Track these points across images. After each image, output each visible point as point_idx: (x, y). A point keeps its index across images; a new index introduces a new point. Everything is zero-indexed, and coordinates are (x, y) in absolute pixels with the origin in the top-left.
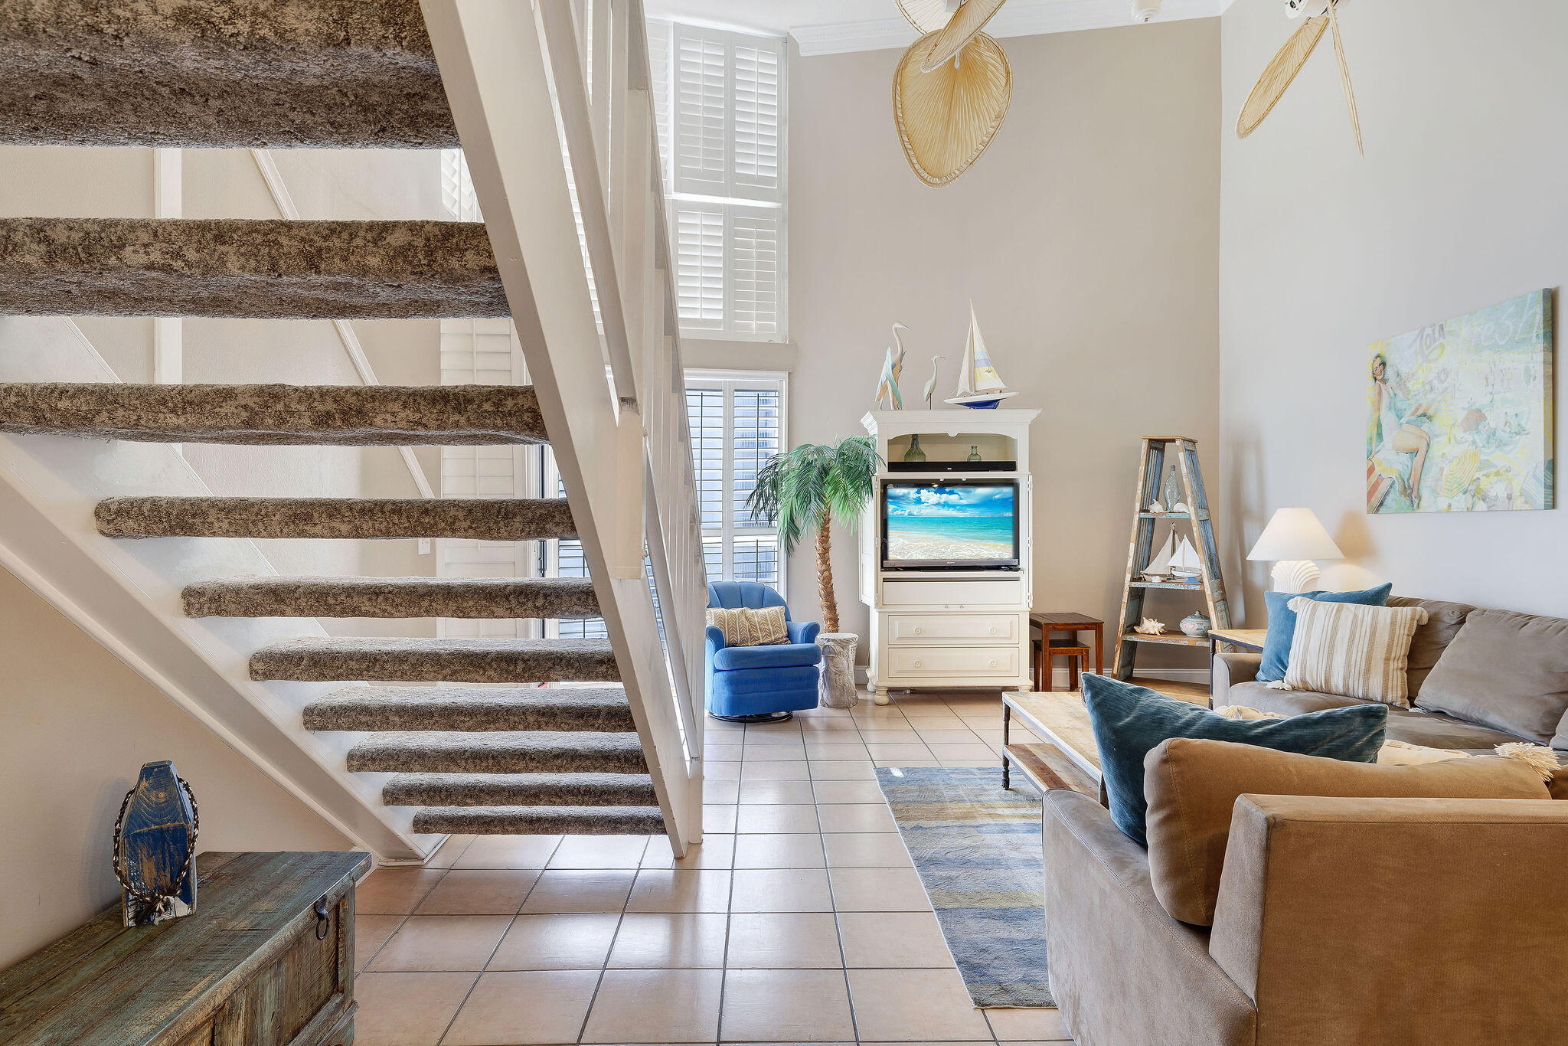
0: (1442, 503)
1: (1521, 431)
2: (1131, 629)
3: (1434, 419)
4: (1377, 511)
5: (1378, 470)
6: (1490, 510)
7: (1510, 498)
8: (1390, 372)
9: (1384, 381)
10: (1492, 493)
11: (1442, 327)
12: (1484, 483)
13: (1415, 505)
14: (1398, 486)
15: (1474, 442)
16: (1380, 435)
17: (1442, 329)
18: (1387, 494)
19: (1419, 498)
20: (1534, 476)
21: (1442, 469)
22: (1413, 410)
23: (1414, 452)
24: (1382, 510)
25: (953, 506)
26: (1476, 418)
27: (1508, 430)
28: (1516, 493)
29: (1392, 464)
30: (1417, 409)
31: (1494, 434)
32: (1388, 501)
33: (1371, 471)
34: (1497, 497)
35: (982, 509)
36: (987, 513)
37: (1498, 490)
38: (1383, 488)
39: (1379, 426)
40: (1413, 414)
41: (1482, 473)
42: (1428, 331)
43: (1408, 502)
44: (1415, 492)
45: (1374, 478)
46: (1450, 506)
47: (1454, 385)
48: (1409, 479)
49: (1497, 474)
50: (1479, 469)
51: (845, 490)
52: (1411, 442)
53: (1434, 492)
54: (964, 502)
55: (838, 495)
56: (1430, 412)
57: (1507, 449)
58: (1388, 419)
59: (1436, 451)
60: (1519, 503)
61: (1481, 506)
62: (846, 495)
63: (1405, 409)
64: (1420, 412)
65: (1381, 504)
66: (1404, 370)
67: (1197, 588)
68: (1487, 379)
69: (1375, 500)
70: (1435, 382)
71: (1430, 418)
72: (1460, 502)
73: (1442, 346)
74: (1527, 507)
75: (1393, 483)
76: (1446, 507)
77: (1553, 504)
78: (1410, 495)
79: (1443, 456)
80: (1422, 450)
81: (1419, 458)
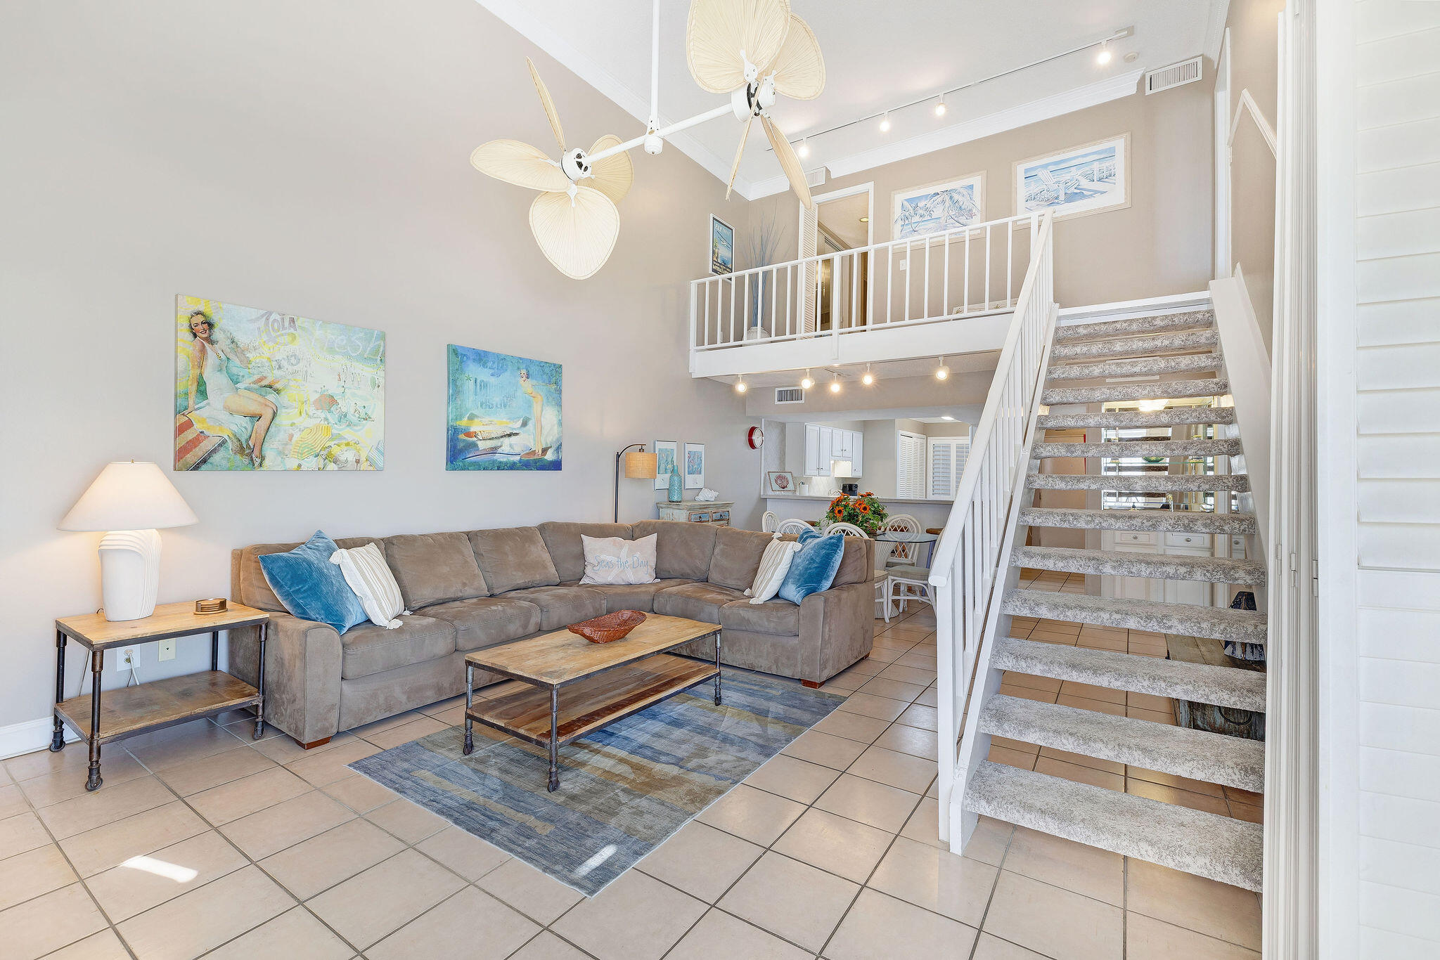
0: (292, 463)
1: (367, 418)
3: (283, 393)
4: (196, 467)
5: (198, 427)
6: (340, 470)
7: (358, 462)
8: (217, 334)
9: (210, 340)
10: (342, 458)
11: (292, 320)
12: (336, 450)
13: (256, 464)
15: (326, 419)
16: (202, 392)
17: (294, 322)
18: (214, 451)
19: (263, 458)
20: (377, 449)
21: (291, 436)
22: (256, 377)
23: (256, 417)
24: (204, 467)
26: (329, 402)
27: (357, 415)
28: (363, 459)
29: (222, 423)
30: (260, 380)
31: (345, 416)
32: (216, 458)
33: (181, 429)
34: (347, 461)
37: (348, 456)
39: (201, 384)
40: (255, 383)
41: (333, 443)
42: (274, 316)
43: (246, 460)
44: (256, 452)
45: (189, 435)
46: (300, 466)
47: (306, 372)
48: (247, 441)
49: (348, 444)
50: (331, 439)
52: (254, 408)
53: (281, 453)
56: (277, 386)
57: (355, 428)
58: (214, 380)
59: (283, 419)
60: (364, 466)
61: (331, 466)
63: (243, 376)
64: (262, 383)
65: (204, 461)
66: (242, 339)
68: (339, 375)
69: (192, 457)
70: (284, 363)
71: (278, 391)
72: (311, 463)
73: (294, 338)
74: (372, 468)
75: (224, 442)
76: (295, 466)
78: (250, 455)
79: (293, 424)
80: (267, 415)
81: (263, 423)
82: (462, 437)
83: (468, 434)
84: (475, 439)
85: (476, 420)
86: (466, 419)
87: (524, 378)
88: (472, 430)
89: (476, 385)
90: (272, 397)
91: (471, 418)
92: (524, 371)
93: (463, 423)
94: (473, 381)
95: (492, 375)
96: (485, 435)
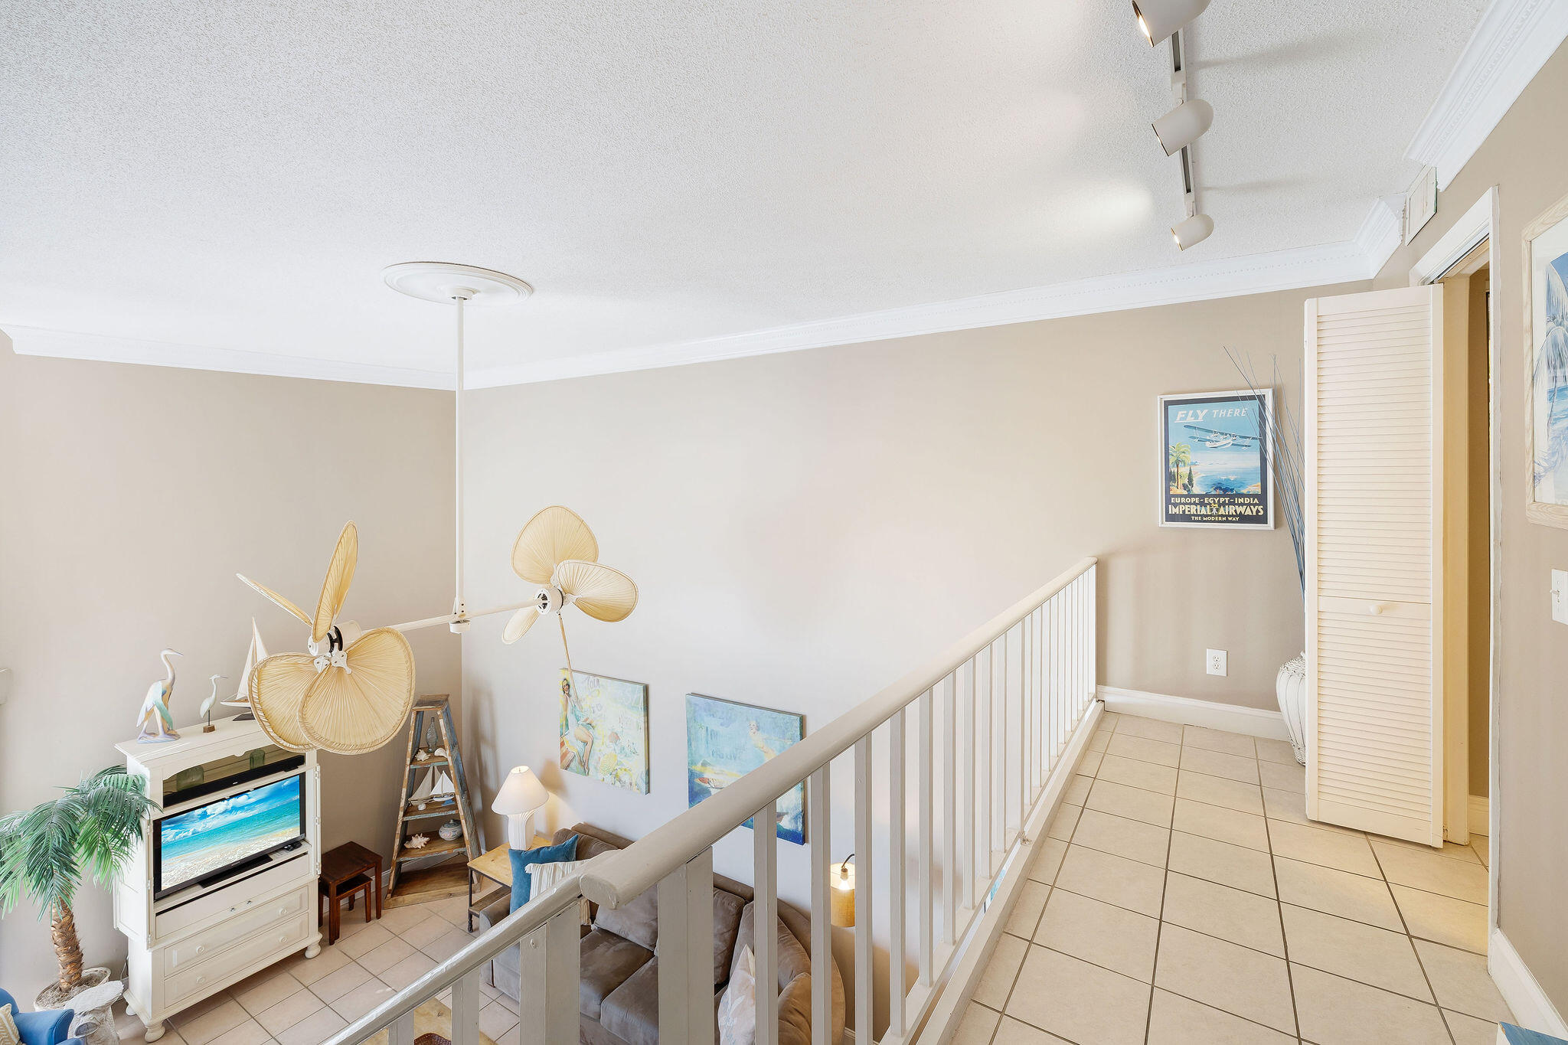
0: (600, 777)
1: (634, 751)
2: (403, 850)
3: (595, 728)
4: (566, 768)
5: (566, 745)
6: (622, 787)
7: (631, 783)
8: (572, 692)
9: (569, 695)
10: (623, 779)
12: (619, 772)
13: (586, 772)
14: (577, 758)
15: (614, 749)
16: (567, 725)
18: (572, 761)
19: (589, 769)
20: (641, 775)
21: (600, 757)
22: (584, 718)
23: (585, 742)
24: (569, 769)
25: (242, 808)
26: (616, 737)
27: (629, 749)
28: (633, 784)
29: (574, 747)
30: (587, 719)
31: (623, 748)
32: (573, 765)
33: (562, 744)
34: (625, 781)
35: (271, 801)
36: (276, 804)
37: (625, 778)
38: (569, 757)
39: (567, 720)
40: (584, 721)
41: (619, 766)
42: (592, 679)
43: (583, 769)
44: (586, 765)
45: (564, 749)
46: (603, 778)
47: (605, 714)
48: (583, 756)
49: (625, 769)
50: (617, 764)
51: (104, 845)
52: (585, 738)
53: (596, 768)
54: (252, 800)
55: (95, 853)
56: (593, 724)
57: (629, 758)
58: (571, 719)
59: (596, 746)
61: (618, 783)
62: (107, 850)
63: (580, 716)
64: (588, 722)
65: (568, 765)
66: (579, 694)
67: (454, 812)
68: (620, 718)
69: (565, 763)
70: (595, 709)
71: (593, 726)
72: (609, 779)
73: (599, 693)
74: (637, 789)
75: (575, 756)
77: (648, 791)
78: (583, 766)
79: (600, 750)
80: (590, 744)
81: (588, 747)
82: (697, 781)
83: (703, 780)
84: (708, 785)
85: (708, 767)
86: (699, 765)
87: (754, 730)
88: (705, 776)
89: (708, 735)
90: (591, 731)
91: (704, 764)
92: (754, 723)
93: (698, 768)
94: (704, 729)
95: (722, 725)
96: (717, 784)
